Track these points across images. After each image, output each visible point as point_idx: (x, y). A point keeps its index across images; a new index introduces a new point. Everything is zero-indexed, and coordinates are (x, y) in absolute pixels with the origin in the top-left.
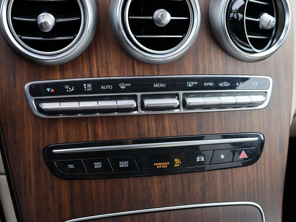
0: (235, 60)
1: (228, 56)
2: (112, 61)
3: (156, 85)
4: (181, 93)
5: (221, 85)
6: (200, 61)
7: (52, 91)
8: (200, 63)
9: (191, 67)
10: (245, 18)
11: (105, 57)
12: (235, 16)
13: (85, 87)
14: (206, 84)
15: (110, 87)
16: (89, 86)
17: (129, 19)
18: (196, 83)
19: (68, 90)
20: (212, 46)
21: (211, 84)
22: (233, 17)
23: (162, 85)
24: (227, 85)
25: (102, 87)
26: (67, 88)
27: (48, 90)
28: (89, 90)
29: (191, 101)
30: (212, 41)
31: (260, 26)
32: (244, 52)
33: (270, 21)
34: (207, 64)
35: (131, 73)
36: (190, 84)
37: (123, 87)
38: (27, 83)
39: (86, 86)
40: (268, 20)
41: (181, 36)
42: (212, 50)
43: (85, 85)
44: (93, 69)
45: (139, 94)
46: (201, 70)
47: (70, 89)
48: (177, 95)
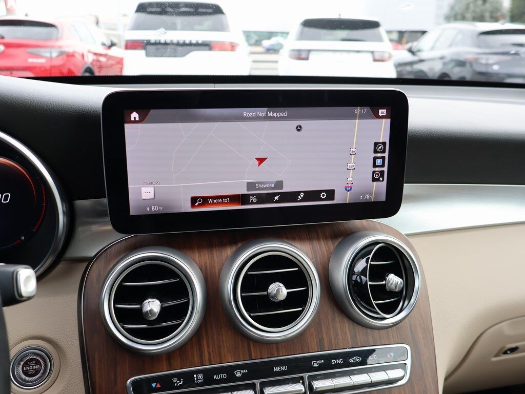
0: (364, 329)
1: (355, 324)
2: (225, 344)
3: (276, 369)
4: (306, 375)
5: (351, 361)
6: (324, 334)
7: (158, 386)
8: (325, 336)
9: (315, 343)
10: (369, 283)
11: (217, 340)
12: (358, 279)
13: (196, 379)
14: (333, 362)
15: (224, 376)
16: (200, 376)
17: (241, 296)
18: (323, 361)
19: (176, 384)
20: (336, 315)
21: (340, 361)
22: (356, 280)
23: (283, 368)
24: (358, 360)
25: (216, 377)
26: (175, 381)
27: (154, 385)
28: (200, 381)
29: (319, 385)
30: (335, 308)
31: (387, 288)
32: (373, 319)
33: (397, 283)
34: (333, 338)
35: (247, 356)
36: (315, 364)
37: (239, 375)
38: (130, 378)
39: (197, 377)
40: (395, 283)
41: (301, 309)
42: (337, 319)
43: (195, 376)
44: (203, 355)
45: (257, 382)
46: (326, 345)
47: (178, 382)
48: (302, 378)
